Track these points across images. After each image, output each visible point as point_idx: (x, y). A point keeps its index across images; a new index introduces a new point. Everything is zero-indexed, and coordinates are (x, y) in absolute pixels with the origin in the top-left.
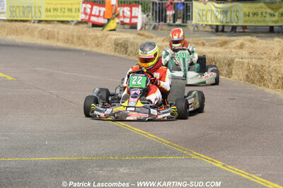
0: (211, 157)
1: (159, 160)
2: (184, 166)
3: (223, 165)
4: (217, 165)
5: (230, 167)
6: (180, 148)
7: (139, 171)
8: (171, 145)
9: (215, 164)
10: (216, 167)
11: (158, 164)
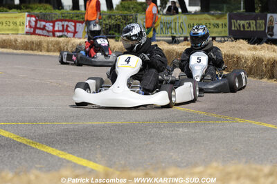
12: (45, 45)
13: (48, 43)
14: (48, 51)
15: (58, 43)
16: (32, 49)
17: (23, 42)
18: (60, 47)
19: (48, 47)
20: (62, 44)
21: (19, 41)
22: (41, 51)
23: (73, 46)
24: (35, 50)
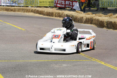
0: (100, 60)
1: (79, 61)
2: (89, 64)
4: (102, 63)
5: (107, 64)
6: (88, 57)
7: (71, 65)
8: (85, 55)
10: (101, 64)
11: (79, 63)
12: (54, 14)
14: (56, 17)
15: (59, 13)
16: (50, 16)
17: (46, 13)
18: (60, 15)
19: (56, 15)
20: (60, 14)
22: (53, 16)
23: (64, 15)
24: (51, 16)
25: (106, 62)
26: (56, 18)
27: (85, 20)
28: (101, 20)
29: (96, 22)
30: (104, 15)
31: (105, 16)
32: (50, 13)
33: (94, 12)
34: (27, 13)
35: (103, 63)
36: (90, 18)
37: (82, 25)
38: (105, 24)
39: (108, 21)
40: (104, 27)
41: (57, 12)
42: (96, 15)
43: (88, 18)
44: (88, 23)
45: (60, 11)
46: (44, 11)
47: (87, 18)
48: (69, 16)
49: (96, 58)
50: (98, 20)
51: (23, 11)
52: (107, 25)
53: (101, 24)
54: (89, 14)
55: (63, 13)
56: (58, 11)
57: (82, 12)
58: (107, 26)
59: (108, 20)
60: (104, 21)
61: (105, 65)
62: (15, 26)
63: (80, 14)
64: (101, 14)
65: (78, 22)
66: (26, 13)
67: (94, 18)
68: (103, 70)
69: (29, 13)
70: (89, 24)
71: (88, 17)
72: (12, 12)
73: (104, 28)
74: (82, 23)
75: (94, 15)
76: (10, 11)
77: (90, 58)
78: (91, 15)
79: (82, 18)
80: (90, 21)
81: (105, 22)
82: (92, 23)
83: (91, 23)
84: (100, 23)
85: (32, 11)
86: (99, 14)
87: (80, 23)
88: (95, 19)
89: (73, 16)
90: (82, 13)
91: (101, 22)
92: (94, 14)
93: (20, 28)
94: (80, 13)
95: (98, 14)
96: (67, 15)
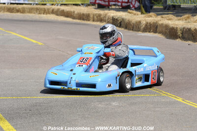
3: (183, 100)
4: (178, 100)
5: (187, 101)
6: (154, 89)
9: (177, 99)
10: (177, 101)
12: (92, 16)
13: (94, 15)
14: (93, 21)
15: (100, 15)
16: (83, 19)
17: (77, 14)
19: (93, 17)
20: (102, 16)
21: (76, 13)
22: (89, 21)
23: (108, 18)
24: (86, 20)
25: (185, 98)
26: (95, 23)
27: (144, 26)
28: (171, 26)
29: (164, 29)
30: (176, 18)
31: (179, 20)
32: (83, 14)
33: (158, 12)
34: (45, 15)
35: (180, 100)
36: (153, 23)
37: (139, 34)
38: (179, 33)
39: (184, 28)
40: (177, 38)
41: (96, 14)
42: (162, 17)
43: (150, 23)
44: (150, 32)
45: (102, 12)
46: (74, 12)
47: (147, 23)
48: (117, 19)
49: (168, 91)
50: (167, 26)
51: (37, 12)
52: (182, 34)
53: (172, 33)
54: (151, 16)
55: (106, 15)
56: (97, 12)
57: (139, 13)
58: (183, 36)
59: (184, 26)
60: (177, 28)
61: (184, 102)
62: (26, 38)
63: (135, 16)
64: (171, 16)
65: (133, 30)
66: (42, 15)
67: (160, 22)
68: (181, 111)
69: (48, 15)
70: (152, 33)
71: (149, 21)
72: (19, 14)
73: (177, 40)
74: (139, 31)
75: (159, 18)
76: (15, 13)
77: (157, 92)
78: (155, 18)
79: (140, 22)
80: (152, 28)
81: (179, 29)
82: (156, 30)
83: (155, 32)
84: (170, 32)
85: (53, 12)
86: (168, 15)
87: (135, 31)
88: (162, 24)
89: (123, 19)
90: (138, 15)
91: (173, 28)
92: (160, 16)
93: (34, 41)
94: (135, 14)
95: (166, 16)
96: (113, 17)
